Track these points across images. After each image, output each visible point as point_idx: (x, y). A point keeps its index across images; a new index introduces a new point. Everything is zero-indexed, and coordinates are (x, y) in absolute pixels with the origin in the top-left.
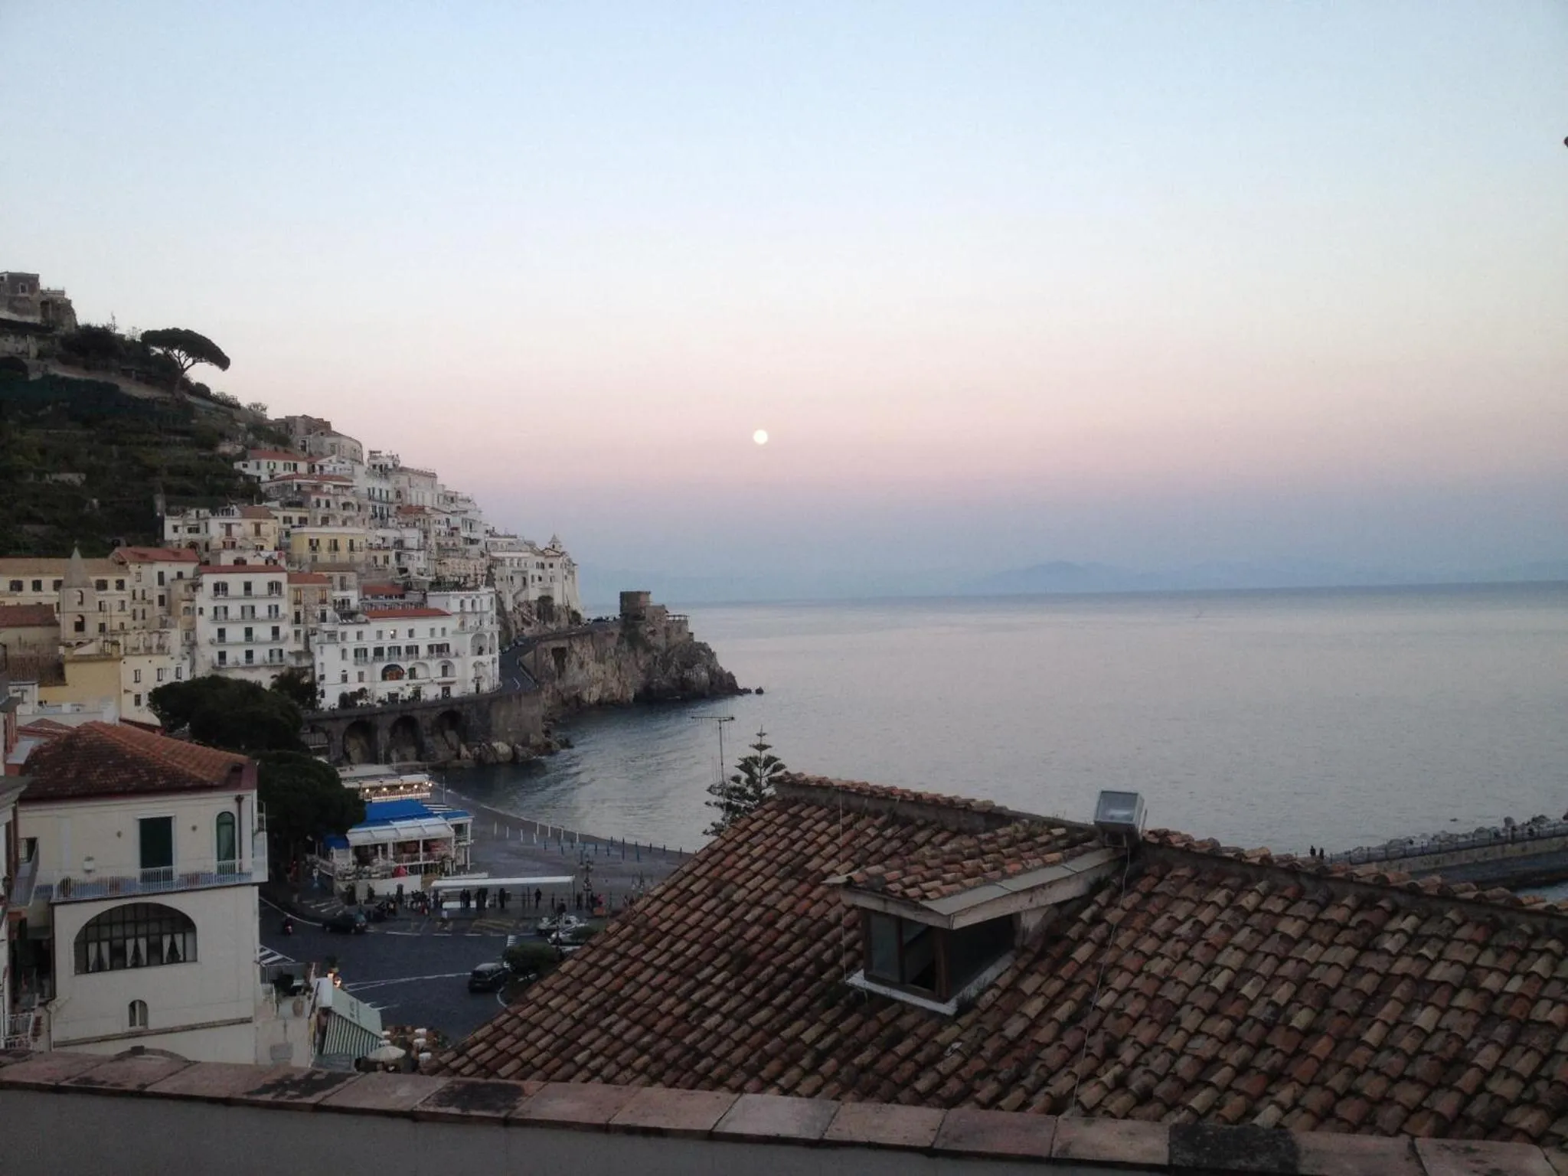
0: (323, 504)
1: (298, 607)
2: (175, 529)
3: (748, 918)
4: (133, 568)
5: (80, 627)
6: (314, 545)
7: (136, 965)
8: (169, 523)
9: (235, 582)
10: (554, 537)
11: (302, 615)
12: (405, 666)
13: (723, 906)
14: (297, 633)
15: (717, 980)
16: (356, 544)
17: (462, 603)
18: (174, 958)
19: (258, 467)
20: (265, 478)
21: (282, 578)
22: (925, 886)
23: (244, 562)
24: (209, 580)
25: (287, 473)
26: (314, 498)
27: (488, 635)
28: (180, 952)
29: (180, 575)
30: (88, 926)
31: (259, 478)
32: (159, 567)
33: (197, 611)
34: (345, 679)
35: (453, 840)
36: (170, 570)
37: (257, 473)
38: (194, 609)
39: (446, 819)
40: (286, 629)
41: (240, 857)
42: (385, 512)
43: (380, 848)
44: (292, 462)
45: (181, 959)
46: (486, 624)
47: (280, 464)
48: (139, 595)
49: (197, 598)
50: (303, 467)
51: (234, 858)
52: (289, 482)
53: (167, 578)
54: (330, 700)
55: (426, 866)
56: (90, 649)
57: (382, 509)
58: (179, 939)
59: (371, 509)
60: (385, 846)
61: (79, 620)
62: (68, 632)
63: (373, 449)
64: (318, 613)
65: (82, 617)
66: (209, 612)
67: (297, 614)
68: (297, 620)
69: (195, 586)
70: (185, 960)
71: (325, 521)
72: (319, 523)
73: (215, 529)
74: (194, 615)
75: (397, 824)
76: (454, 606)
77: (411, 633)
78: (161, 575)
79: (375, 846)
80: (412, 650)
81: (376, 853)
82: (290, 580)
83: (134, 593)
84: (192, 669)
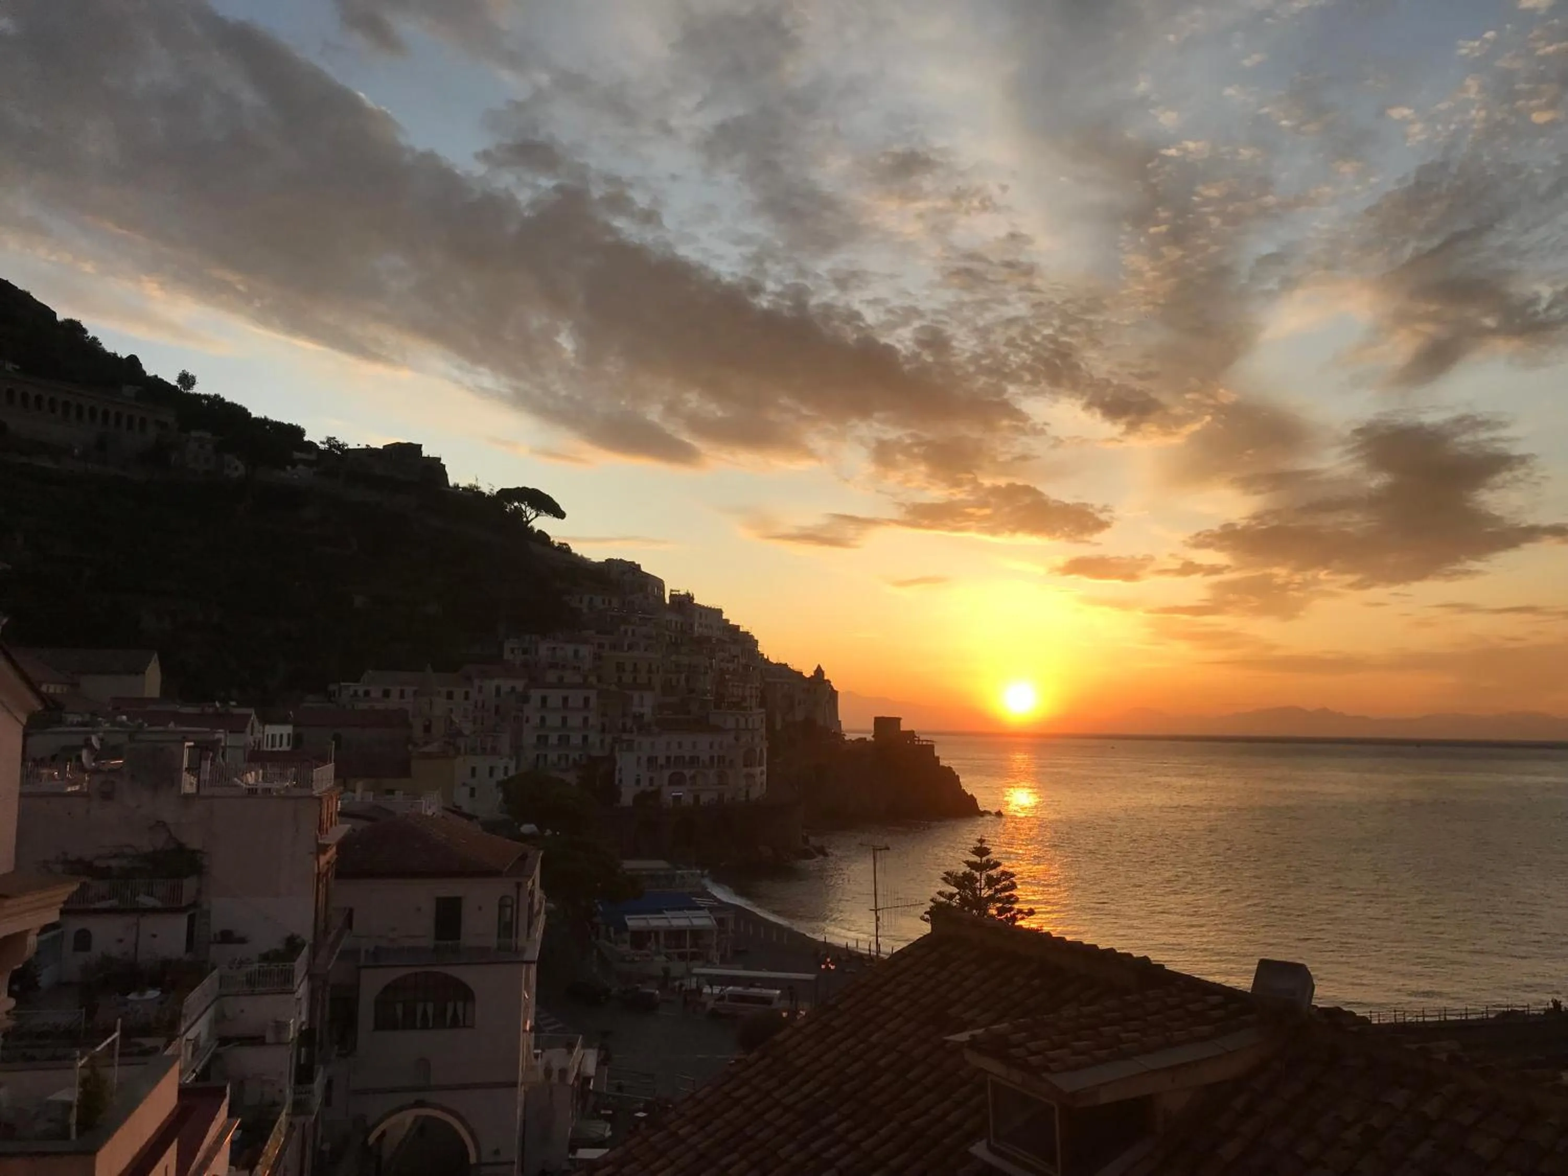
0: (630, 633)
1: (604, 719)
2: (512, 651)
3: (882, 1063)
4: (477, 682)
5: (427, 729)
6: (620, 667)
7: (425, 1027)
8: (507, 646)
9: (555, 698)
10: (819, 667)
11: (607, 726)
12: (688, 773)
13: (861, 1046)
14: (602, 741)
15: (840, 1129)
16: (654, 667)
17: (737, 721)
18: (455, 1023)
19: (581, 601)
20: (585, 610)
21: (592, 694)
22: (1051, 1054)
23: (564, 680)
24: (536, 695)
25: (603, 606)
26: (622, 628)
27: (758, 750)
28: (461, 1018)
29: (513, 689)
30: (387, 988)
31: (581, 610)
32: (496, 682)
33: (524, 719)
34: (638, 782)
35: (716, 933)
36: (506, 685)
37: (579, 606)
38: (522, 718)
39: (711, 912)
40: (594, 738)
41: (517, 936)
42: (679, 641)
43: (653, 935)
44: (608, 598)
45: (461, 1024)
46: (757, 740)
47: (598, 599)
48: (480, 705)
49: (526, 709)
50: (615, 602)
51: (511, 937)
52: (604, 614)
53: (503, 690)
54: (627, 798)
55: (693, 953)
56: (433, 748)
57: (676, 638)
58: (460, 1005)
59: (668, 638)
60: (657, 933)
61: (427, 723)
62: (418, 732)
63: (673, 589)
64: (620, 726)
65: (430, 722)
66: (534, 720)
67: (603, 725)
68: (603, 730)
69: (525, 699)
70: (464, 1026)
71: (630, 647)
72: (626, 648)
73: (544, 649)
74: (522, 723)
75: (668, 914)
76: (731, 723)
77: (694, 745)
78: (498, 689)
79: (649, 932)
80: (694, 760)
81: (650, 938)
82: (599, 696)
83: (476, 703)
84: (517, 768)
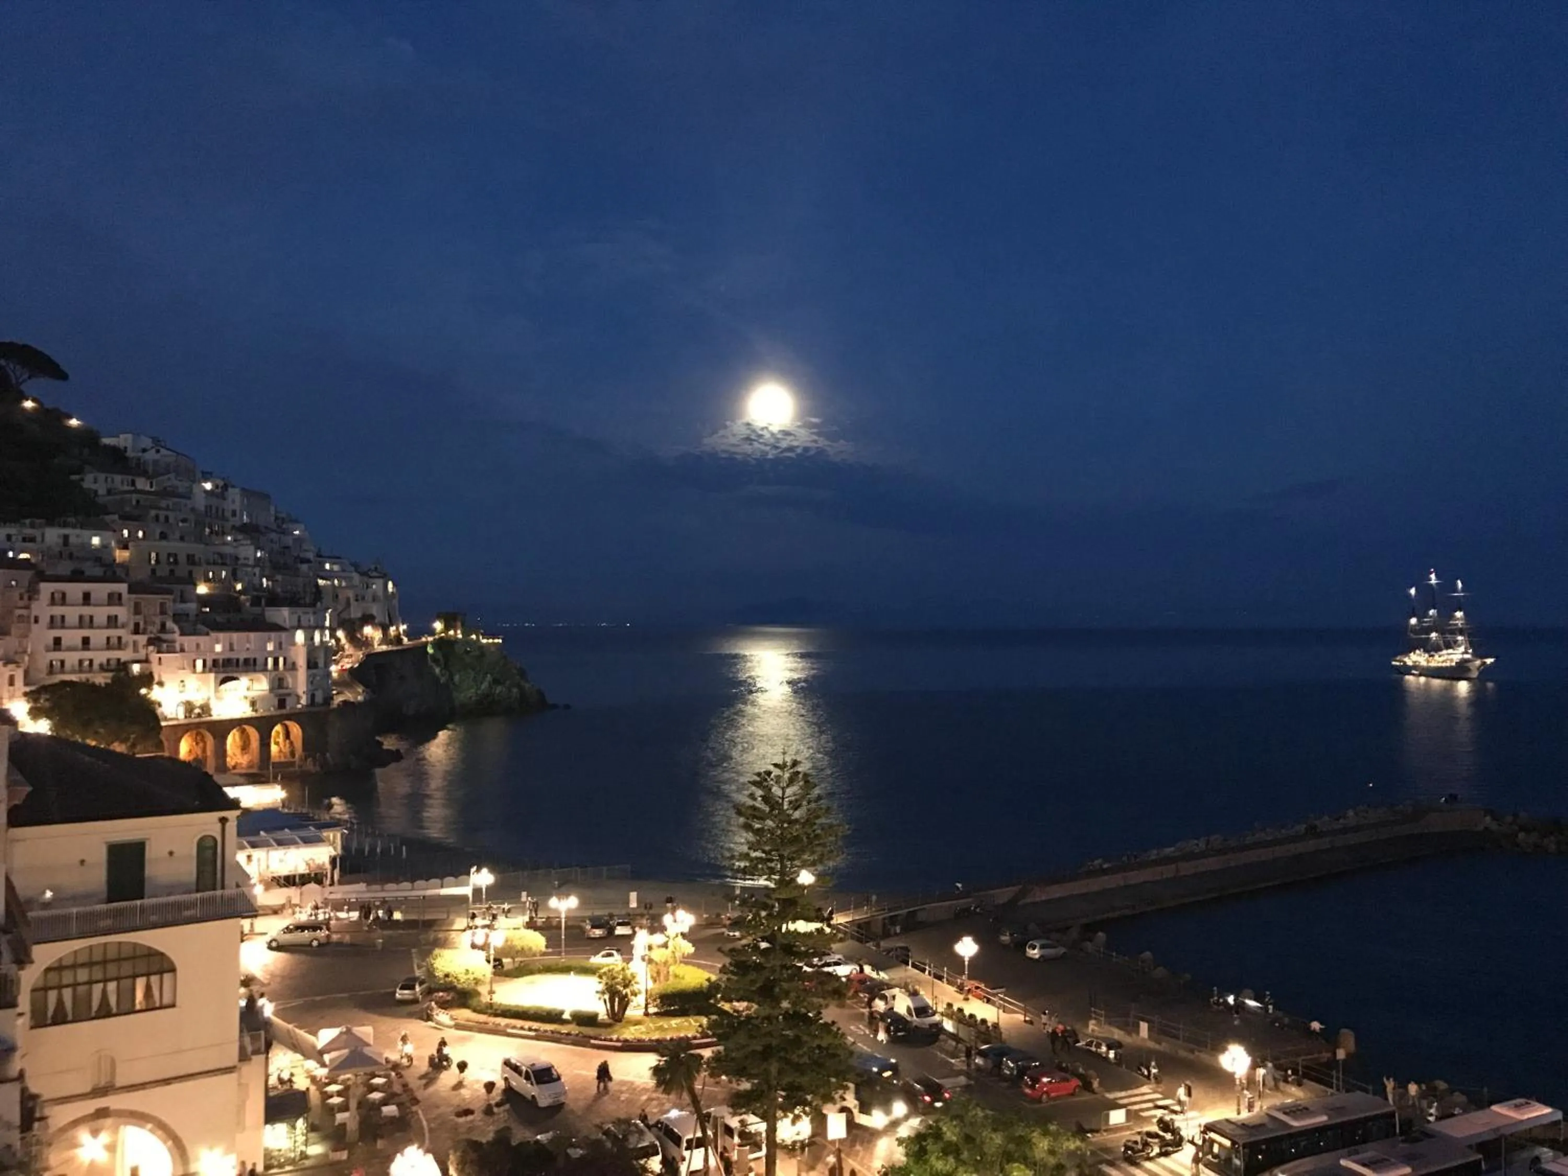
0: (162, 520)
1: (138, 617)
6: (153, 558)
7: (104, 1015)
9: (73, 591)
11: (142, 626)
12: (242, 676)
16: (195, 559)
17: (299, 619)
18: (149, 1005)
19: (95, 481)
20: (102, 491)
21: (123, 588)
23: (82, 573)
24: (46, 589)
25: (126, 488)
26: (152, 513)
27: (323, 650)
28: (157, 998)
31: (96, 492)
33: (32, 620)
37: (94, 487)
38: (29, 617)
44: (130, 478)
45: (158, 1006)
47: (118, 478)
49: (33, 606)
52: (128, 496)
58: (155, 981)
64: (158, 624)
66: (45, 620)
67: (136, 624)
68: (136, 630)
69: (32, 594)
70: (162, 1007)
71: (164, 535)
72: (158, 537)
73: (52, 538)
74: (29, 622)
76: (291, 621)
80: (249, 663)
82: (131, 591)
84: (26, 676)
